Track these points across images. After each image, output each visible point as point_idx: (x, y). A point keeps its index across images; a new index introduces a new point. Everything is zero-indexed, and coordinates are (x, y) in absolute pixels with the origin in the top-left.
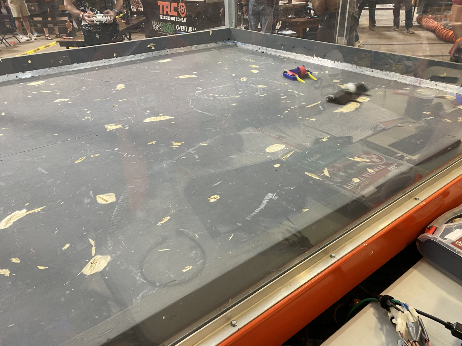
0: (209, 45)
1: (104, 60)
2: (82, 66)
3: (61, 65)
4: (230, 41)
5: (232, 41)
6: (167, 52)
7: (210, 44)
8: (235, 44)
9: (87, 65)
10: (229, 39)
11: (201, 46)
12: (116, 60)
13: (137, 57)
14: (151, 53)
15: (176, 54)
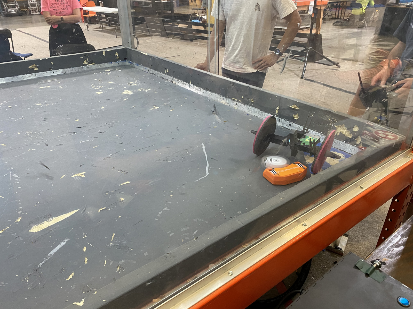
0: (102, 65)
5: (129, 61)
6: (54, 72)
8: (131, 64)
10: (125, 59)
11: (93, 66)
13: (16, 78)
14: (33, 74)
15: (64, 74)
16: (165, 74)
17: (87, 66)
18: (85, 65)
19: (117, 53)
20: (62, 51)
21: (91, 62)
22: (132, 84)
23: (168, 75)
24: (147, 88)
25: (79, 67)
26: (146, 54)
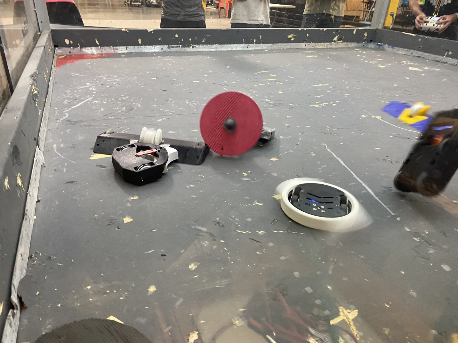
0: (349, 44)
1: (243, 44)
2: (221, 48)
3: (203, 43)
4: (372, 42)
5: (376, 43)
6: (306, 45)
7: (351, 43)
8: (379, 47)
9: (227, 47)
10: (371, 41)
11: (341, 43)
12: (255, 47)
13: (275, 46)
14: (289, 44)
15: (314, 49)
16: (444, 57)
17: (336, 43)
18: (335, 41)
20: (316, 24)
21: (339, 39)
22: (407, 63)
23: (450, 58)
24: (432, 68)
25: (328, 43)
26: (413, 35)
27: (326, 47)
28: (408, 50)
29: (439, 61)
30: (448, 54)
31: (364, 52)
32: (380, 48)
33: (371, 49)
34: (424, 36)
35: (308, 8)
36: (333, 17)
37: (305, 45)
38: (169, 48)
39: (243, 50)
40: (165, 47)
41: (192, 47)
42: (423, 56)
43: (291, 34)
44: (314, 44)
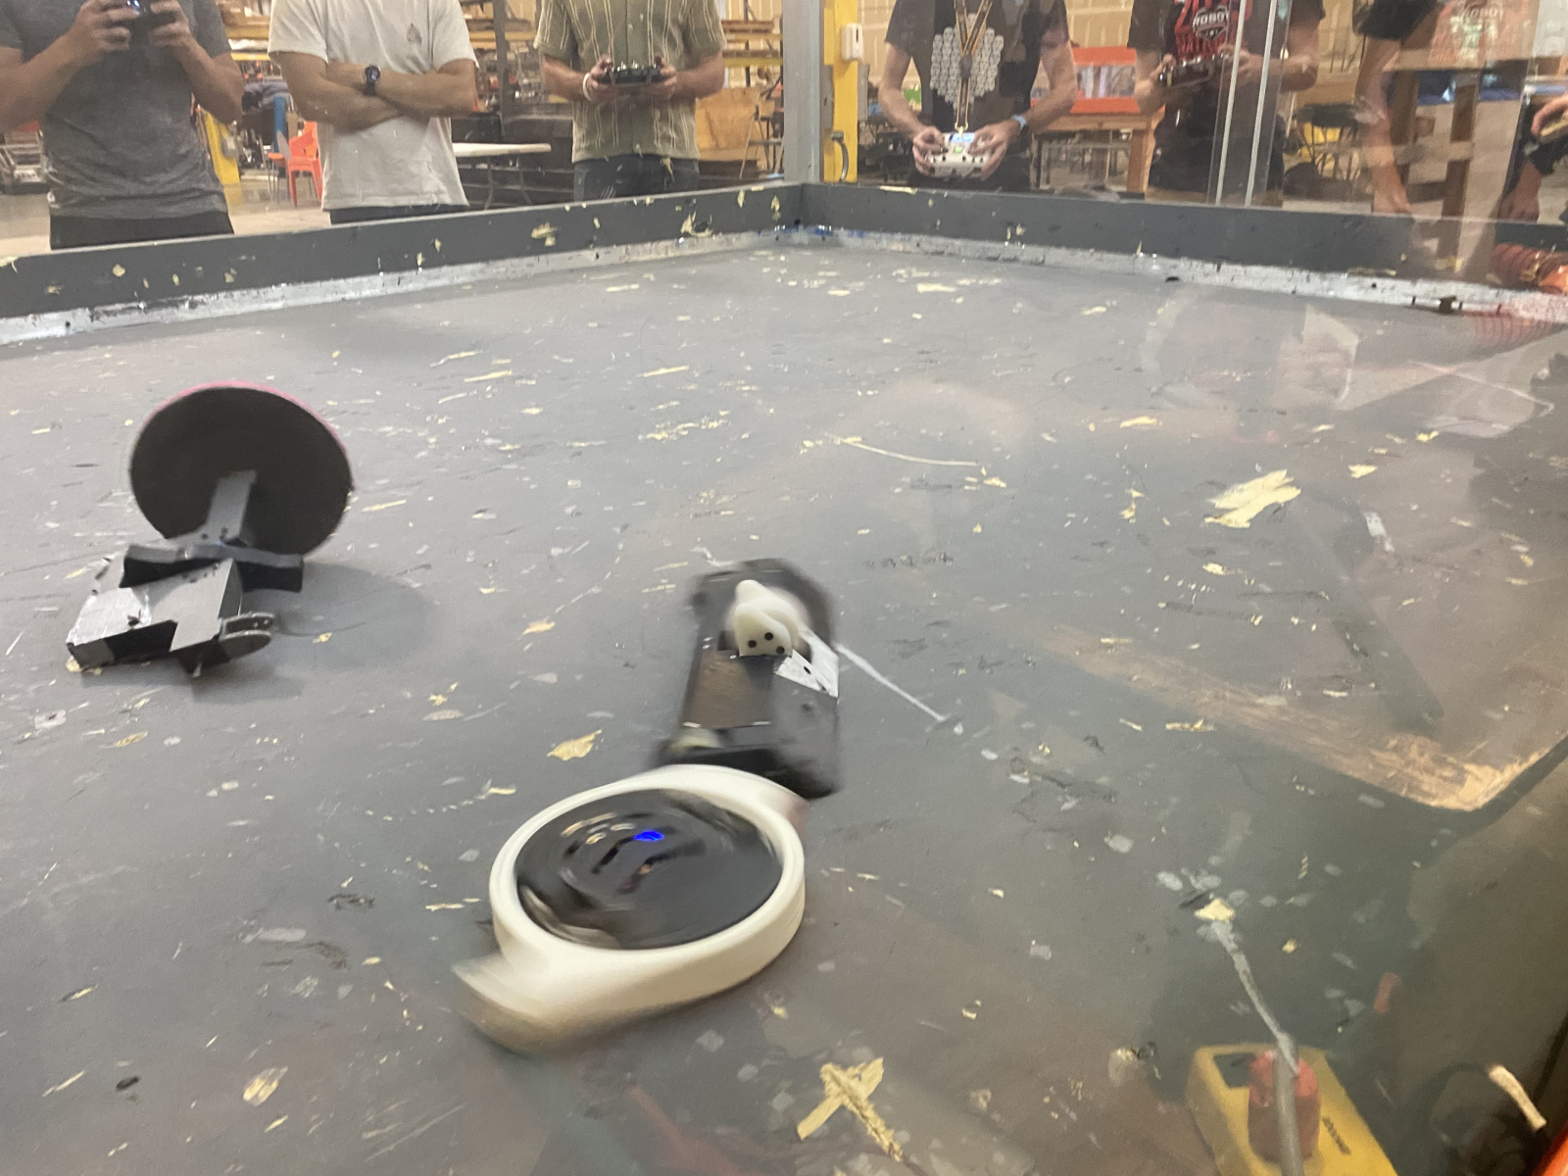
0: (733, 238)
1: (381, 274)
2: (304, 295)
3: (230, 288)
4: (801, 227)
5: (813, 229)
6: (597, 256)
7: (737, 235)
8: (824, 239)
9: (323, 290)
10: (797, 223)
11: (707, 240)
12: (423, 279)
13: (494, 271)
14: (542, 258)
15: (627, 264)
16: (1006, 243)
17: (692, 239)
18: (686, 235)
19: (775, 199)
20: (617, 185)
21: (699, 228)
22: (910, 274)
23: (1022, 243)
24: (981, 278)
25: (669, 243)
26: (908, 190)
27: (663, 256)
28: (907, 237)
29: (995, 259)
30: (1013, 234)
31: (783, 258)
32: (826, 242)
33: (800, 246)
34: (940, 191)
35: (580, 140)
36: (668, 162)
37: (595, 256)
38: (98, 319)
39: (384, 294)
40: (81, 318)
41: (187, 305)
42: (950, 250)
43: (542, 226)
44: (624, 251)
